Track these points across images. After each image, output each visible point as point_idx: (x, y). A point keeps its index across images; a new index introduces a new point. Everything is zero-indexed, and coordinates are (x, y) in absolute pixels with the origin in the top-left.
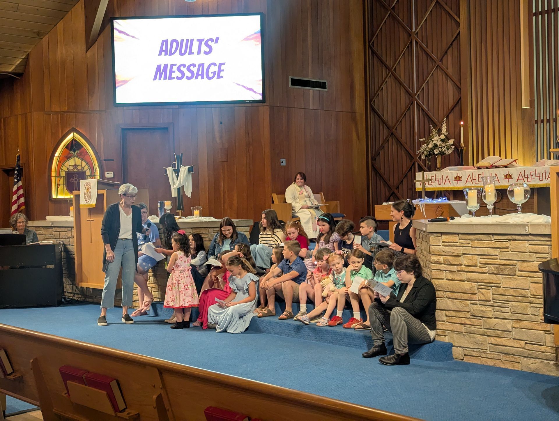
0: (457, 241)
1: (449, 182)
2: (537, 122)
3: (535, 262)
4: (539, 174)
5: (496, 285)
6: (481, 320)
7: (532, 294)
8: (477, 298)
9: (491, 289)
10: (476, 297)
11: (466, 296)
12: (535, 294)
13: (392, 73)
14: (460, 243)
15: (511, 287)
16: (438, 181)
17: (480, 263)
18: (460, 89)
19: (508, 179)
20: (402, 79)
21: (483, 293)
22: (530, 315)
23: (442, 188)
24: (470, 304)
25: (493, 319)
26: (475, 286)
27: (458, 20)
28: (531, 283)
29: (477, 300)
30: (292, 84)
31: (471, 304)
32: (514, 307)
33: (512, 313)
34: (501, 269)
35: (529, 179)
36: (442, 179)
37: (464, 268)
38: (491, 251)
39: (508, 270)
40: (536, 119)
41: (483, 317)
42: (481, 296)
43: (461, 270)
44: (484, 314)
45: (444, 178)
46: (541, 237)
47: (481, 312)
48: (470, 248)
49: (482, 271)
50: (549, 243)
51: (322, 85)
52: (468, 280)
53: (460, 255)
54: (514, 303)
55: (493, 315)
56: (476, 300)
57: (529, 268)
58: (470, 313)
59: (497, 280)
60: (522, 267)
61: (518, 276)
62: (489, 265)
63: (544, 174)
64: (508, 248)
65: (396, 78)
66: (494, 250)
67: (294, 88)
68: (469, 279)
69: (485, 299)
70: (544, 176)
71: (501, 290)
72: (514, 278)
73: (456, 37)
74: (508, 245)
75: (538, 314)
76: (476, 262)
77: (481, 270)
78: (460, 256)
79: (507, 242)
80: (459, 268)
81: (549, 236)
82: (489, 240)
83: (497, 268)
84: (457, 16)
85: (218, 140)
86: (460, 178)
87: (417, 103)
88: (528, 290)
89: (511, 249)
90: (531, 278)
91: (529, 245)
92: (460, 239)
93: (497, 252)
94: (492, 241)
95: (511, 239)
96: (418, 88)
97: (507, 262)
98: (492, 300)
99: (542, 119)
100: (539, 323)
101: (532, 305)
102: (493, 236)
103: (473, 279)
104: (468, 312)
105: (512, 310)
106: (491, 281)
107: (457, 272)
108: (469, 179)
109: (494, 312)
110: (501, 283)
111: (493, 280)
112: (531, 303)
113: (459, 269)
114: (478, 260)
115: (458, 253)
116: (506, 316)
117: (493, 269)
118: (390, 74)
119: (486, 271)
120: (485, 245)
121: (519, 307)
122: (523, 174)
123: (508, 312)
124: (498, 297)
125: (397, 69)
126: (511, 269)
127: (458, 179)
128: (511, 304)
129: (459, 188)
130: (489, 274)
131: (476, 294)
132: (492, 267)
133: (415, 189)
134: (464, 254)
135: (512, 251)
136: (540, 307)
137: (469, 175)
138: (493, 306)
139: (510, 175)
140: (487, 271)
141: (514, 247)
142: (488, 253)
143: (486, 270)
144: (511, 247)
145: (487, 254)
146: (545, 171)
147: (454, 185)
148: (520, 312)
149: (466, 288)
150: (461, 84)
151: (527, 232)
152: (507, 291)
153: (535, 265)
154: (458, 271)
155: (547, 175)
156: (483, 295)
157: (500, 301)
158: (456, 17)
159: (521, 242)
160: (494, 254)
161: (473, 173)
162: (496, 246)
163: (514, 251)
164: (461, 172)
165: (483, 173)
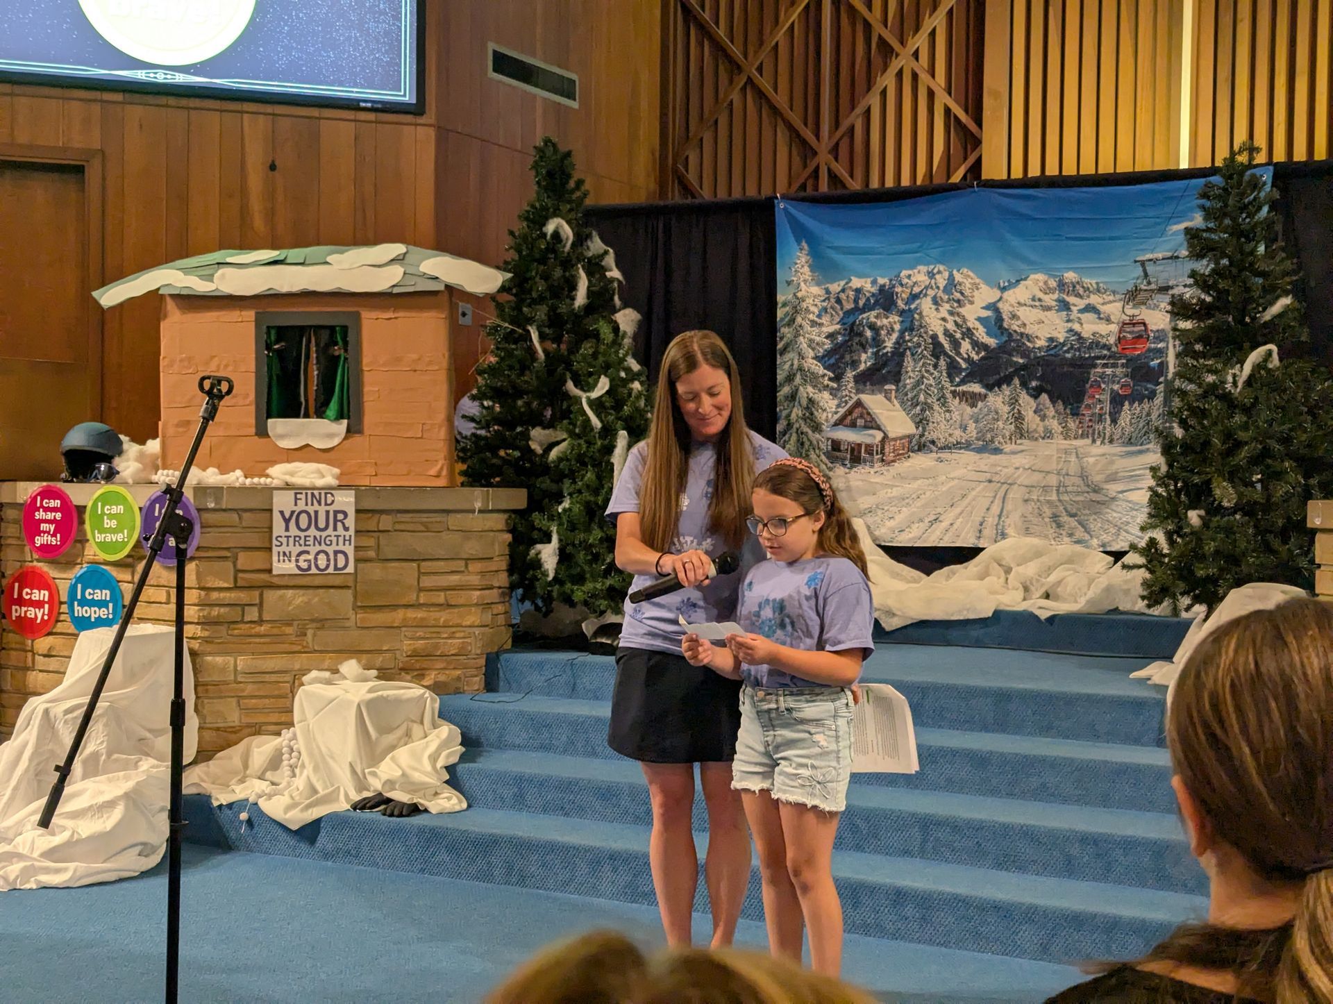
13: (749, 78)
18: (978, 139)
20: (781, 100)
30: (495, 70)
51: (566, 88)
65: (760, 94)
67: (500, 82)
85: (259, 223)
87: (829, 170)
96: (836, 124)
118: (745, 80)
125: (768, 68)
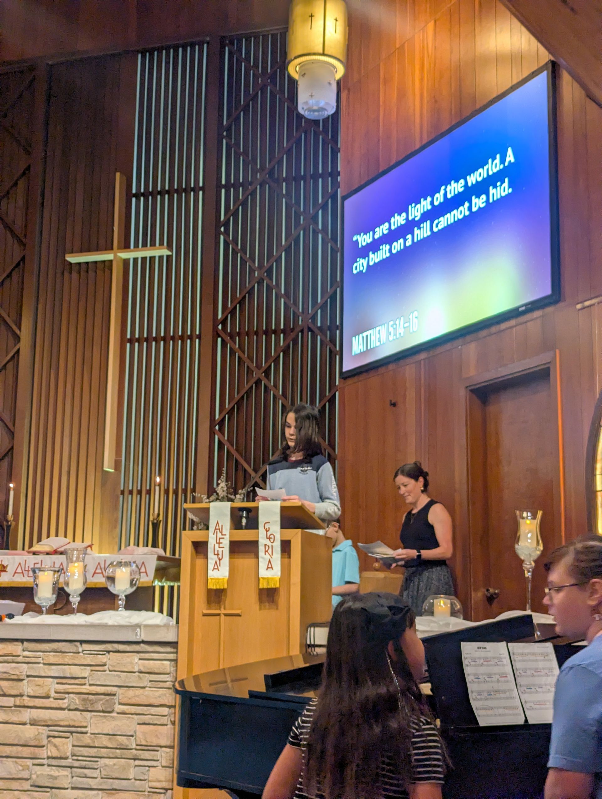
0: (19, 653)
2: (123, 492)
3: (147, 689)
5: (79, 730)
6: (48, 794)
7: (139, 743)
8: (46, 754)
9: (71, 737)
10: (43, 753)
11: (26, 752)
12: (144, 743)
14: (24, 657)
15: (105, 732)
17: (56, 692)
18: (13, 433)
21: (57, 744)
22: (133, 780)
24: (31, 765)
25: (69, 790)
26: (44, 732)
27: (18, 332)
28: (139, 724)
29: (45, 757)
31: (34, 765)
32: (107, 768)
33: (102, 778)
34: (90, 701)
37: (27, 701)
38: (76, 671)
39: (101, 702)
40: (122, 488)
41: (52, 788)
42: (52, 750)
43: (22, 705)
44: (55, 781)
46: (160, 646)
47: (49, 779)
48: (41, 665)
49: (58, 706)
50: (172, 656)
52: (32, 723)
53: (22, 677)
54: (107, 761)
55: (69, 783)
56: (42, 757)
57: (136, 698)
58: (30, 782)
59: (81, 722)
60: (126, 697)
61: (118, 713)
62: (70, 695)
64: (104, 665)
66: (82, 669)
68: (35, 720)
69: (59, 756)
71: (87, 739)
72: (111, 717)
73: (13, 357)
74: (105, 660)
75: (146, 778)
76: (49, 690)
77: (56, 704)
78: (22, 680)
79: (104, 654)
80: (18, 701)
81: (174, 645)
82: (75, 651)
83: (84, 700)
84: (16, 325)
88: (132, 736)
89: (110, 667)
90: (138, 716)
91: (140, 659)
92: (24, 651)
93: (86, 672)
94: (79, 653)
95: (111, 649)
97: (101, 689)
98: (70, 757)
99: (130, 488)
100: (146, 793)
101: (138, 763)
102: (81, 644)
103: (41, 721)
104: (27, 779)
105: (104, 773)
106: (72, 723)
107: (13, 708)
108: (19, 570)
109: (73, 777)
110: (89, 726)
111: (75, 721)
112: (135, 759)
113: (18, 703)
114: (53, 686)
115: (17, 675)
116: (93, 783)
117: (76, 701)
119: (65, 706)
120: (67, 660)
121: (115, 767)
122: (103, 566)
123: (96, 776)
124: (81, 751)
126: (107, 701)
128: (103, 761)
130: (70, 710)
131: (43, 746)
132: (75, 698)
134: (28, 676)
135: (110, 671)
136: (149, 765)
137: (20, 564)
138: (71, 767)
140: (67, 705)
141: (115, 664)
142: (70, 673)
143: (64, 703)
144: (110, 663)
145: (68, 675)
148: (116, 775)
149: (27, 736)
150: (14, 425)
151: (138, 637)
152: (97, 739)
153: (146, 693)
154: (15, 706)
156: (55, 748)
157: (84, 758)
158: (14, 327)
159: (127, 654)
160: (80, 676)
161: (26, 561)
162: (86, 663)
163: (115, 671)
164: (7, 558)
165: (42, 561)
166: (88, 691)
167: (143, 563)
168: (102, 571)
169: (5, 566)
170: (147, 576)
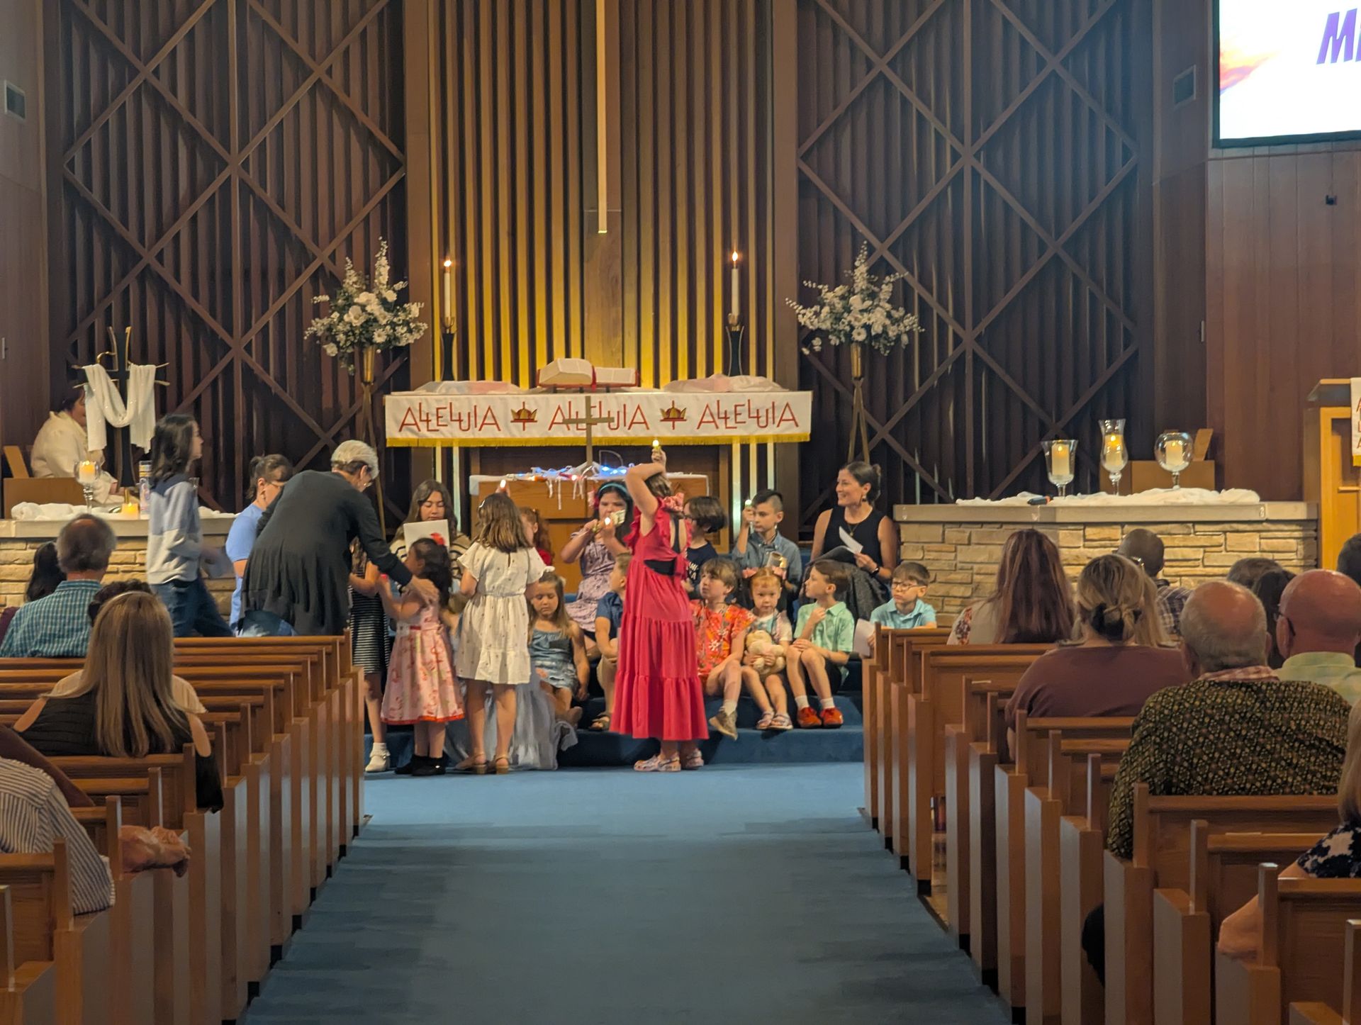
1: (496, 423)
4: (758, 411)
13: (144, 81)
16: (460, 421)
18: (402, 164)
19: (674, 420)
20: (181, 103)
23: (473, 440)
35: (731, 423)
36: (472, 414)
38: (1189, 553)
45: (481, 414)
46: (1284, 524)
50: (1297, 534)
62: (1183, 578)
63: (770, 411)
64: (1221, 546)
65: (157, 97)
66: (1194, 551)
70: (770, 415)
74: (1219, 541)
79: (1220, 535)
81: (1301, 522)
82: (1185, 533)
86: (529, 413)
87: (241, 181)
89: (1226, 548)
91: (1262, 538)
93: (1199, 554)
95: (1230, 529)
97: (1218, 570)
102: (1193, 525)
108: (559, 419)
118: (139, 83)
122: (715, 411)
125: (165, 72)
127: (524, 417)
129: (528, 440)
133: (385, 440)
135: (1227, 552)
137: (559, 408)
139: (678, 411)
141: (1233, 545)
142: (1182, 556)
144: (1227, 543)
146: (773, 403)
147: (510, 433)
151: (1261, 517)
155: (778, 415)
159: (1246, 534)
160: (1194, 557)
161: (570, 403)
162: (1199, 544)
163: (1233, 551)
164: (534, 398)
165: (600, 403)
166: (1204, 573)
167: (787, 405)
168: (713, 418)
169: (532, 411)
170: (797, 425)
